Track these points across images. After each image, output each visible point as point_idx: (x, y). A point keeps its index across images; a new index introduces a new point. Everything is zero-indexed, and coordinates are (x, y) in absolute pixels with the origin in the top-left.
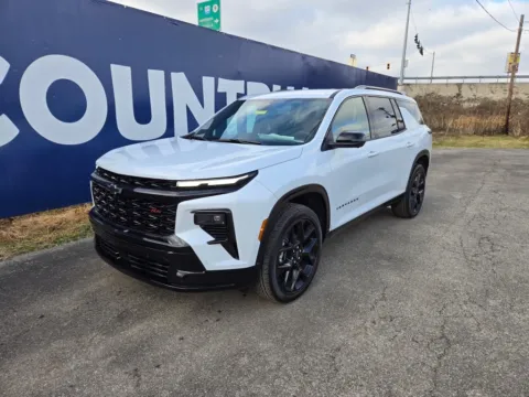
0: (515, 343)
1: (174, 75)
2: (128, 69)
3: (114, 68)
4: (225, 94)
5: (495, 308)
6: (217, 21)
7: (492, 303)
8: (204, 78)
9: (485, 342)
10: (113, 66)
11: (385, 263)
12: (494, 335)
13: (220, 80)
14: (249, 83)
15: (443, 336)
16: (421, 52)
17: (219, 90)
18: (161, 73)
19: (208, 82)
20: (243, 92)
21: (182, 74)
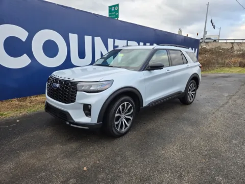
1: (95, 38)
2: (76, 35)
3: (71, 35)
4: (118, 46)
6: (117, 14)
7: (234, 142)
8: (109, 39)
9: (228, 158)
11: (186, 123)
12: (233, 155)
13: (116, 40)
14: (129, 42)
16: (214, 28)
17: (116, 45)
18: (90, 37)
19: (110, 41)
20: (126, 45)
21: (99, 38)
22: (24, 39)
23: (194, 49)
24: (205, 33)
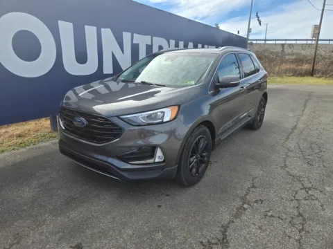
1: (102, 30)
2: (71, 24)
3: (61, 23)
4: (138, 45)
8: (124, 33)
11: (251, 161)
13: (135, 35)
14: (154, 38)
15: (300, 215)
16: (260, 24)
17: (134, 42)
18: (95, 28)
19: (126, 36)
20: (150, 44)
21: (109, 30)
24: (249, 30)
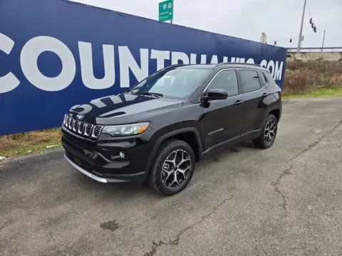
0: (315, 238)
1: (120, 48)
2: (90, 44)
4: (155, 60)
5: (311, 212)
6: (171, 14)
7: (310, 207)
10: (80, 43)
11: (243, 175)
12: (302, 231)
13: (152, 51)
14: (172, 53)
16: (315, 30)
17: (152, 57)
18: (111, 47)
19: (144, 53)
20: (168, 58)
21: (126, 47)
22: (8, 52)
23: (277, 62)
24: (301, 38)
